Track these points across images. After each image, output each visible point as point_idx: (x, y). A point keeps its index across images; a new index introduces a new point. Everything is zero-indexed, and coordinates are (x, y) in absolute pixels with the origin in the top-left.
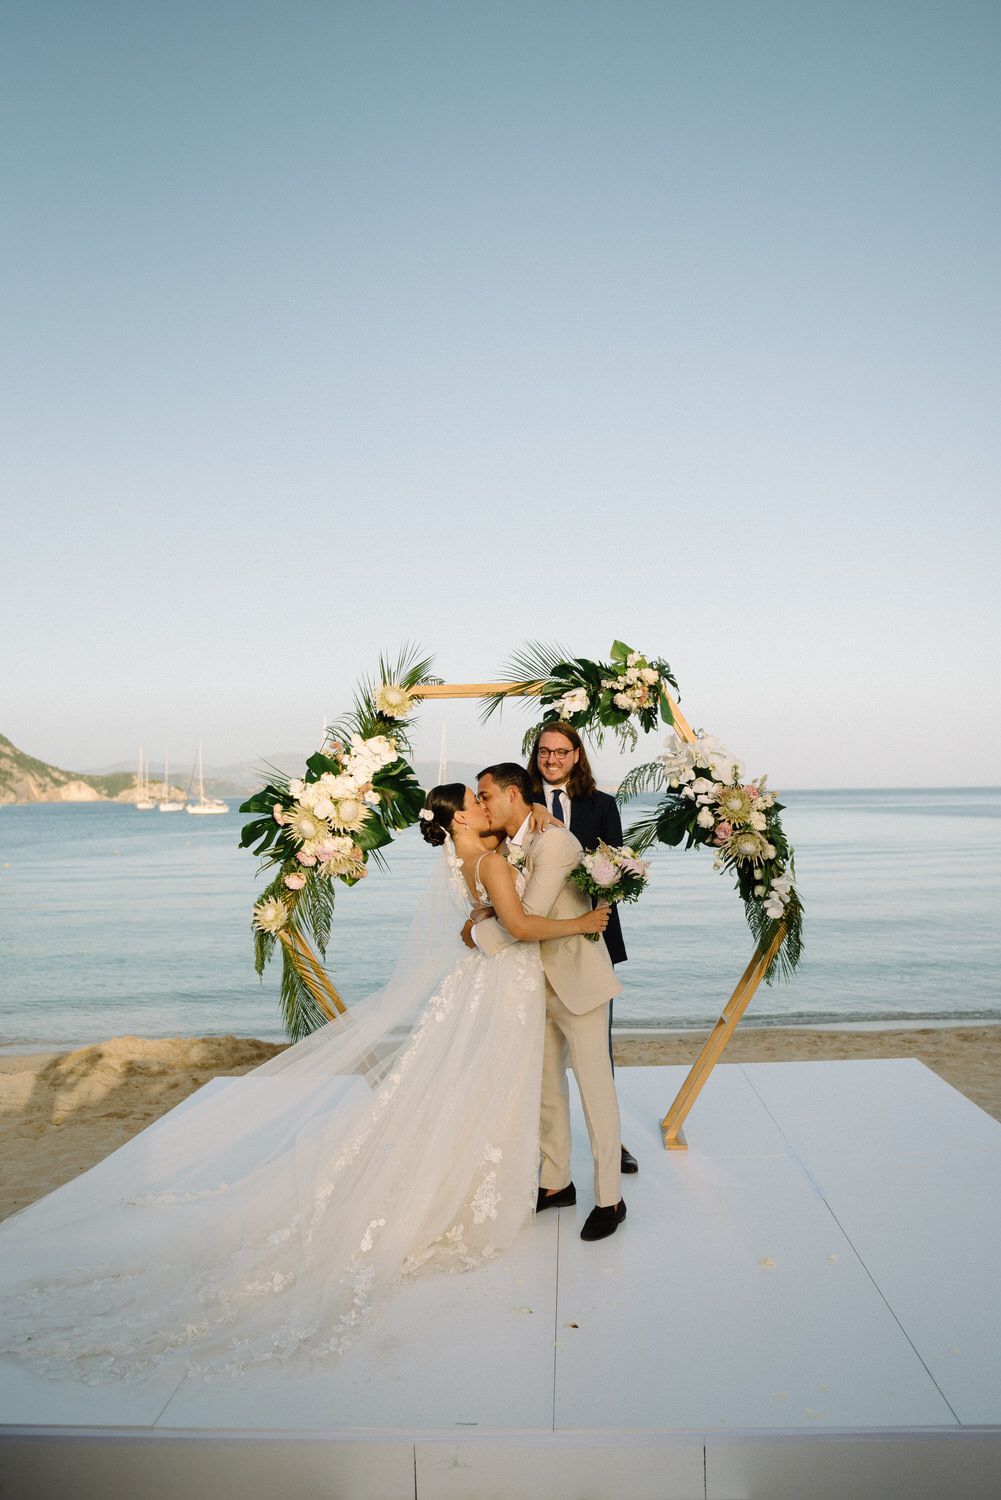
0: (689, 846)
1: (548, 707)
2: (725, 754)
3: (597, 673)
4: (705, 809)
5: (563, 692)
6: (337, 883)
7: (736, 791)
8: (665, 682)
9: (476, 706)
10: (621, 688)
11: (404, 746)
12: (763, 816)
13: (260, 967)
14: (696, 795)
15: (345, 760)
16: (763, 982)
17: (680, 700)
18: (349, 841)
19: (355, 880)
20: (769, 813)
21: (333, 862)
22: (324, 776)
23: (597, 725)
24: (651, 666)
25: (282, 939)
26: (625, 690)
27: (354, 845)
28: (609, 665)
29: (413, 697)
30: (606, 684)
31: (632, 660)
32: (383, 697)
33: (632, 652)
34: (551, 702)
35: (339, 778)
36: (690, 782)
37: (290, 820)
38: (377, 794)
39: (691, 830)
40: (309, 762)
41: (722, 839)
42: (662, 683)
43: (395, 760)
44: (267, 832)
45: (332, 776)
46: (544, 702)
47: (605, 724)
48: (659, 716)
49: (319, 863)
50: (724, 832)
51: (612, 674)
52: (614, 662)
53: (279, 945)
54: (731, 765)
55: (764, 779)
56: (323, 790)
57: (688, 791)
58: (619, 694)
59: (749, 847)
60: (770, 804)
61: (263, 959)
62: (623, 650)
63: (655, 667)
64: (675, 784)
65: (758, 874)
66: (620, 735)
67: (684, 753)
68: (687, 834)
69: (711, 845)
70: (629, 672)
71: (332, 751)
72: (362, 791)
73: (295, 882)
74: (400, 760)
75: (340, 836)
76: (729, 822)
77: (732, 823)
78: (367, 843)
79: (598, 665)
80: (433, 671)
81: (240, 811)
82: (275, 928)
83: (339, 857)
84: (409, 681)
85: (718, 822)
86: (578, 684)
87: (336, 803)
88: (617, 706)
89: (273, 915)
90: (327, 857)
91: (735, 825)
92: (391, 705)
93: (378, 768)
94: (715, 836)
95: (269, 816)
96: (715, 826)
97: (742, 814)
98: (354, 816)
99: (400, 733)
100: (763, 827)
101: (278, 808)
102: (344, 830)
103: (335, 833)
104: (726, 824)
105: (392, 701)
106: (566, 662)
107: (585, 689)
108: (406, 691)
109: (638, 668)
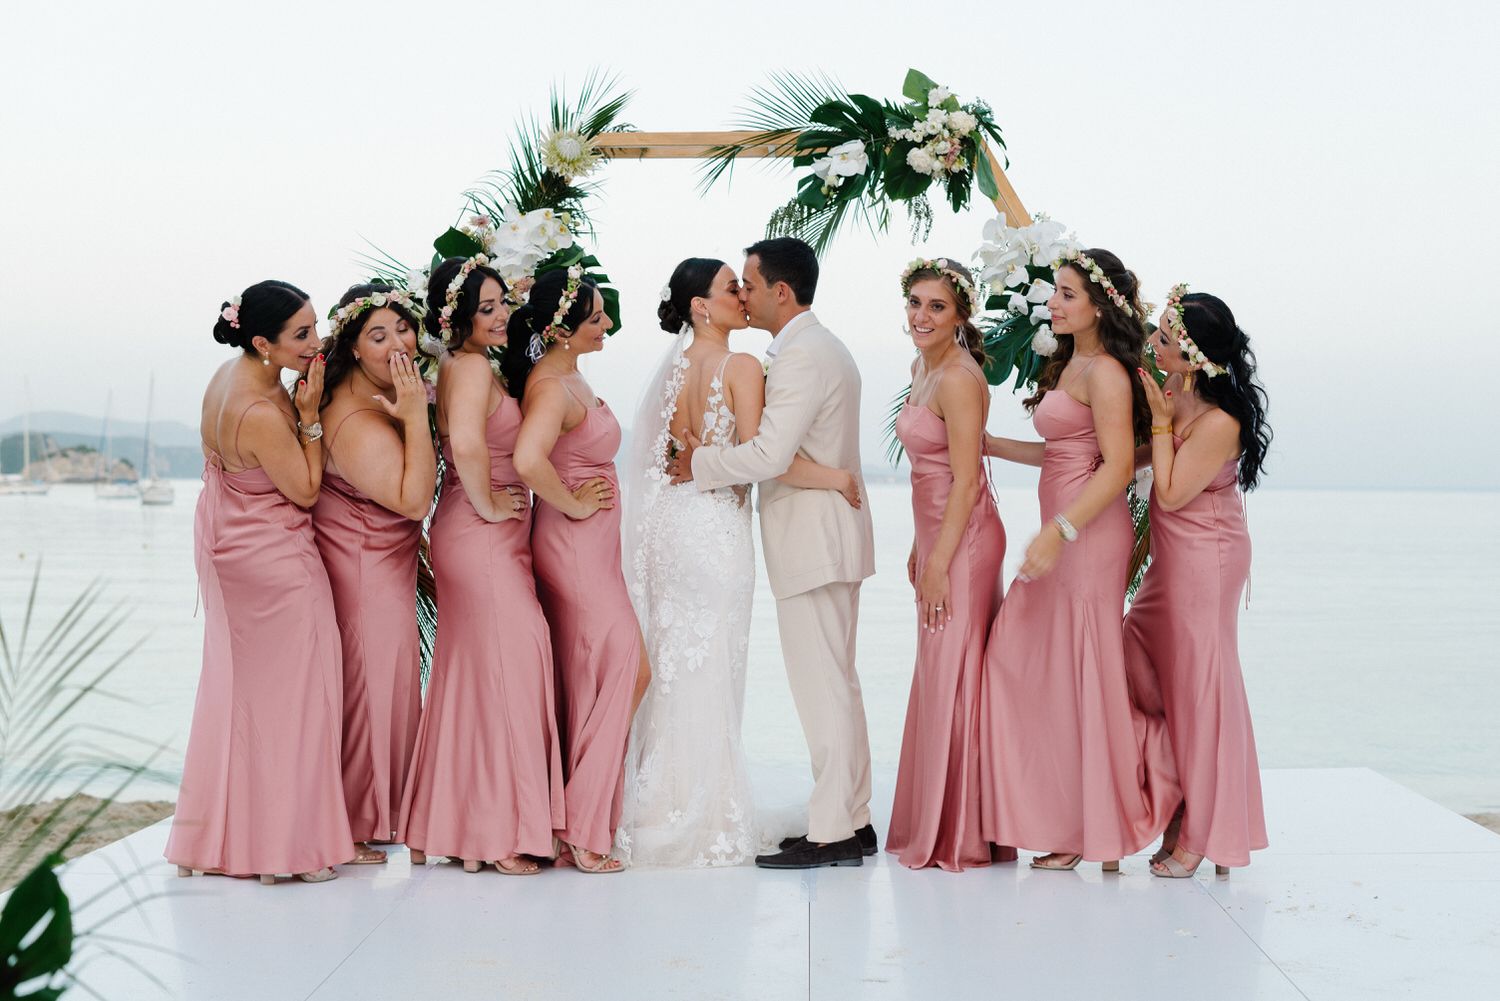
0: (1018, 386)
1: (806, 171)
3: (883, 117)
5: (830, 145)
8: (984, 132)
10: (919, 140)
11: (580, 226)
14: (1031, 305)
15: (494, 238)
17: (1008, 164)
23: (882, 198)
24: (965, 109)
26: (918, 145)
28: (900, 105)
29: (596, 152)
30: (895, 133)
31: (936, 98)
32: (554, 149)
33: (936, 86)
34: (813, 162)
36: (1023, 289)
39: (1023, 360)
40: (441, 244)
42: (982, 134)
43: (568, 245)
47: (893, 197)
48: (975, 188)
51: (906, 119)
52: (908, 101)
57: (1018, 301)
58: (914, 151)
62: (922, 83)
63: (970, 110)
64: (999, 290)
66: (913, 214)
67: (1015, 245)
70: (932, 115)
71: (474, 227)
74: (576, 246)
79: (884, 105)
84: (590, 127)
86: (848, 135)
88: (910, 167)
92: (564, 162)
99: (576, 205)
105: (566, 154)
106: (834, 99)
107: (863, 141)
108: (588, 139)
109: (945, 111)
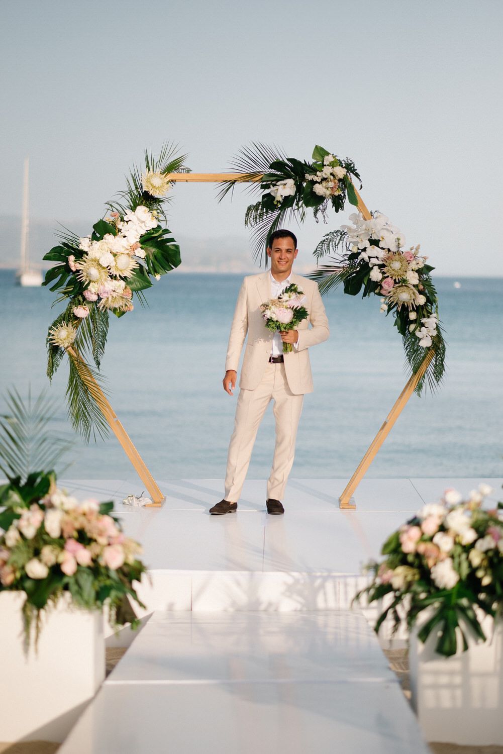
0: (365, 295)
1: (267, 191)
2: (392, 229)
3: (303, 169)
4: (376, 268)
5: (278, 181)
6: (110, 313)
7: (397, 256)
8: (351, 175)
9: (215, 188)
10: (319, 180)
11: (161, 217)
12: (416, 275)
13: (50, 373)
14: (370, 258)
15: (120, 225)
16: (415, 394)
17: (361, 187)
18: (122, 283)
19: (123, 313)
20: (419, 272)
21: (110, 298)
22: (107, 236)
23: (302, 206)
24: (341, 164)
25: (70, 354)
26: (319, 183)
27: (126, 288)
28: (311, 163)
29: (169, 182)
30: (309, 177)
31: (328, 159)
32: (148, 181)
33: (328, 154)
34: (270, 188)
35: (117, 237)
36: (364, 250)
37: (79, 267)
38: (143, 251)
39: (366, 283)
40: (94, 227)
41: (386, 290)
42: (349, 176)
43: (155, 226)
44: (61, 275)
45: (112, 236)
46: (264, 187)
47: (307, 206)
49: (100, 299)
50: (388, 285)
51: (313, 170)
52: (314, 161)
53: (66, 356)
54: (396, 237)
55: (417, 249)
56: (105, 247)
57: (364, 255)
58: (317, 184)
59: (404, 296)
60: (421, 266)
61: (53, 367)
62: (321, 152)
63: (344, 165)
64: (355, 250)
65: (413, 316)
67: (364, 227)
68: (363, 286)
69: (380, 294)
70: (325, 168)
71: (112, 219)
72: (133, 248)
73: (82, 312)
74: (159, 227)
75: (115, 279)
76: (392, 278)
77: (394, 278)
78: (134, 286)
79: (304, 163)
80: (185, 164)
81: (43, 259)
82: (66, 345)
83: (115, 294)
84: (167, 170)
85: (384, 278)
86: (289, 177)
87: (115, 255)
88: (315, 193)
89: (65, 335)
90: (106, 295)
91: (395, 280)
92: (154, 187)
93: (143, 232)
94: (381, 287)
95: (65, 263)
96: (381, 281)
97: (401, 272)
98: (126, 266)
99: (159, 207)
100: (416, 282)
101: (72, 258)
102: (120, 276)
103: (113, 277)
104: (389, 279)
105: (155, 184)
106: (281, 160)
107: (294, 179)
108: (165, 177)
109: (331, 167)
